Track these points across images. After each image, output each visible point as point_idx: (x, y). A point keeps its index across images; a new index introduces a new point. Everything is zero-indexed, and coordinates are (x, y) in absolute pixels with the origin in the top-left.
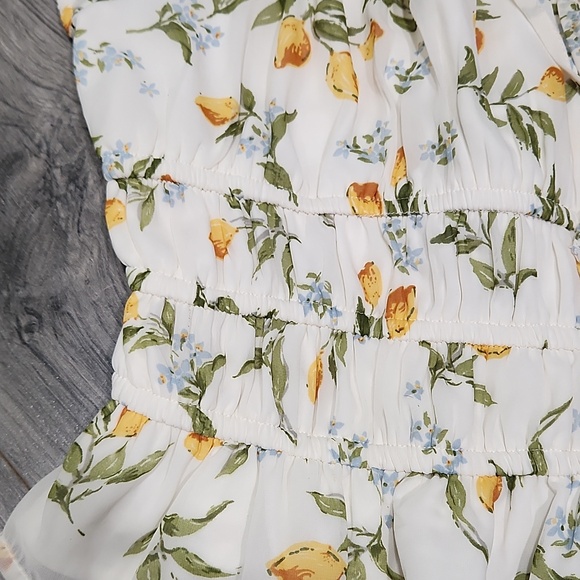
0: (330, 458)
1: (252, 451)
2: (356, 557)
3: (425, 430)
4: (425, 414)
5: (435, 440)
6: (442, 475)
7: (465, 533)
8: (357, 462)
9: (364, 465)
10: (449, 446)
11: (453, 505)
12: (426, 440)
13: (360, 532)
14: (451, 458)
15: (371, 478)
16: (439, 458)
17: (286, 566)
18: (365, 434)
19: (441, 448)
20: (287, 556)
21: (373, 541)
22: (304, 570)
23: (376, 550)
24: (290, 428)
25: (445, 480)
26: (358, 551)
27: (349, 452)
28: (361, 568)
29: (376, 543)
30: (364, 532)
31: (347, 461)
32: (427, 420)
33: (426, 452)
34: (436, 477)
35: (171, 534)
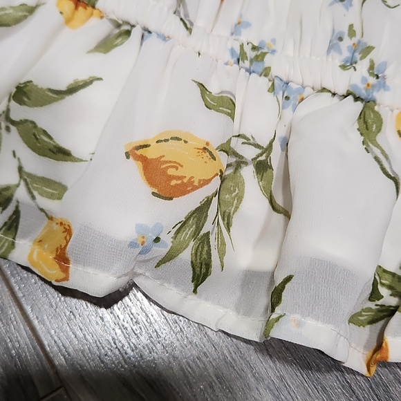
0: (227, 57)
1: (137, 33)
2: (236, 169)
3: (347, 42)
4: (351, 26)
5: (358, 56)
6: (357, 99)
7: (376, 159)
8: (258, 67)
9: (266, 72)
10: (372, 67)
11: (364, 132)
12: (346, 54)
13: (247, 141)
14: (372, 80)
15: (272, 89)
16: (358, 77)
17: (150, 153)
18: (274, 41)
19: (363, 66)
20: (153, 144)
21: (261, 155)
22: (170, 162)
23: (262, 167)
24: (187, 15)
25: (360, 105)
26: (240, 163)
27: (251, 54)
28: (240, 184)
29: (263, 158)
30: (252, 141)
31: (247, 64)
32: (352, 32)
33: (344, 67)
34: (350, 98)
35: (21, 102)
